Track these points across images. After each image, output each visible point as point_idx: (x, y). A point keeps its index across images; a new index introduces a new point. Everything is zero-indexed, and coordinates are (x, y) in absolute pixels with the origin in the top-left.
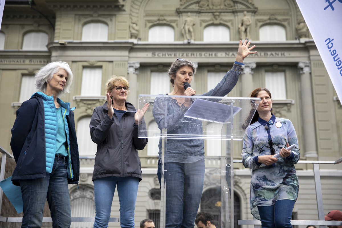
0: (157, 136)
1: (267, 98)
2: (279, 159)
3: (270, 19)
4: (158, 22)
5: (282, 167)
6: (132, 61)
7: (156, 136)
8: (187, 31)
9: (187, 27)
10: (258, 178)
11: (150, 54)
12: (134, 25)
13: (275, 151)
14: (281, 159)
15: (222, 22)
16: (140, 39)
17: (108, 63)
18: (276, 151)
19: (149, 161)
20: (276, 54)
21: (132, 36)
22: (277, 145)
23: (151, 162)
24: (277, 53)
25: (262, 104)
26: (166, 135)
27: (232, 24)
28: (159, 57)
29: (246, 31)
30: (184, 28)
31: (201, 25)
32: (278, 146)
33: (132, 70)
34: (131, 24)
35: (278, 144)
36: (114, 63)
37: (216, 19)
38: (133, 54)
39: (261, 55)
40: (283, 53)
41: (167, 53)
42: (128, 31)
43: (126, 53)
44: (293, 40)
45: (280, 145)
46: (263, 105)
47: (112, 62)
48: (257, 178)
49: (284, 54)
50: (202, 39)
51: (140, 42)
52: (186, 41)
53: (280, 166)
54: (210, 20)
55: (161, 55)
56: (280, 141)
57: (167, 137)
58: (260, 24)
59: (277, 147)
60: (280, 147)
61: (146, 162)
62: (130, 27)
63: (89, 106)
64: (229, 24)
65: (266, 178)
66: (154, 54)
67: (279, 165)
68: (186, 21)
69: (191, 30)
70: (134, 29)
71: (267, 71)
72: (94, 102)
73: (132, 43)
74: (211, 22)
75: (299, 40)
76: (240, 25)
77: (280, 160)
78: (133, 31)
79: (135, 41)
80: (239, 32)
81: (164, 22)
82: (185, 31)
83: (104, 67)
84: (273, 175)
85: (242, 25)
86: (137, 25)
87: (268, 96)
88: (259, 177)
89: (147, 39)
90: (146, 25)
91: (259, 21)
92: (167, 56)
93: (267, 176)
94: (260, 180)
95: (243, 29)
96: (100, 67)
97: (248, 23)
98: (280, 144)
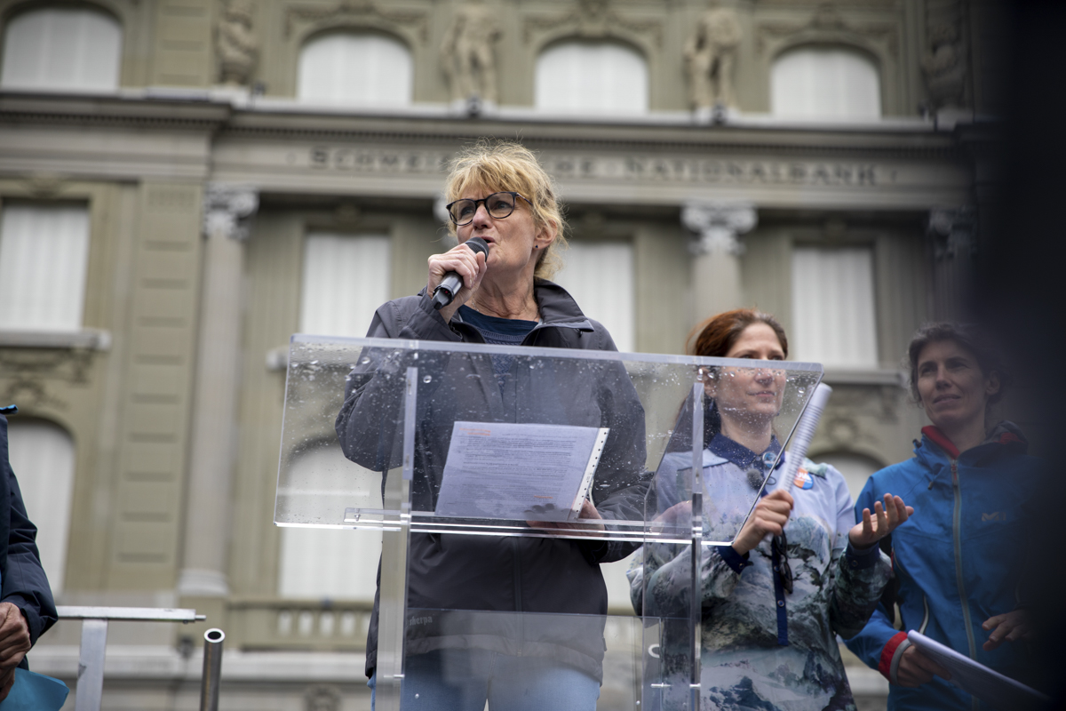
0: (360, 521)
1: (774, 356)
2: (805, 619)
3: (816, 24)
4: (343, 19)
5: (813, 656)
6: (223, 183)
7: (354, 520)
8: (465, 62)
9: (465, 46)
10: (719, 695)
11: (301, 156)
12: (237, 29)
13: (792, 580)
14: (812, 618)
15: (616, 30)
16: (260, 89)
17: (114, 191)
18: (796, 579)
19: (285, 621)
20: (838, 174)
21: (226, 74)
22: (800, 552)
23: (295, 626)
24: (844, 166)
25: (751, 382)
26: (409, 516)
27: (660, 41)
28: (342, 170)
29: (714, 72)
30: (453, 48)
31: (526, 37)
32: (805, 560)
33: (221, 223)
34: (223, 24)
35: (806, 550)
36: (145, 188)
37: (593, 17)
38: (231, 154)
39: (776, 173)
40: (866, 167)
41: (376, 154)
42: (206, 52)
43: (195, 148)
44: (908, 113)
45: (811, 558)
46: (755, 387)
47: (131, 183)
48: (714, 694)
49: (871, 175)
50: (528, 98)
51: (264, 103)
52: (459, 107)
53: (806, 650)
54: (564, 21)
55: (350, 160)
56: (816, 542)
57: (413, 527)
58: (774, 44)
59: (800, 562)
60: (815, 566)
61: (274, 626)
62: (216, 34)
63: (26, 375)
64: (645, 40)
65: (751, 689)
66: (320, 157)
67: (804, 645)
68: (462, 20)
69: (484, 55)
70: (234, 42)
71: (800, 244)
72: (49, 357)
73: (227, 106)
74: (568, 29)
75: (933, 115)
76: (690, 46)
77: (807, 623)
78: (232, 54)
79: (238, 96)
80: (687, 75)
81: (370, 20)
82: (457, 61)
83: (98, 205)
84: (783, 685)
85: (701, 43)
86: (248, 25)
87: (778, 348)
88: (722, 692)
89: (291, 88)
90: (288, 31)
91: (773, 30)
92: (377, 165)
93: (755, 684)
94: (726, 701)
95: (703, 61)
96: (81, 204)
97: (725, 39)
98: (813, 553)
